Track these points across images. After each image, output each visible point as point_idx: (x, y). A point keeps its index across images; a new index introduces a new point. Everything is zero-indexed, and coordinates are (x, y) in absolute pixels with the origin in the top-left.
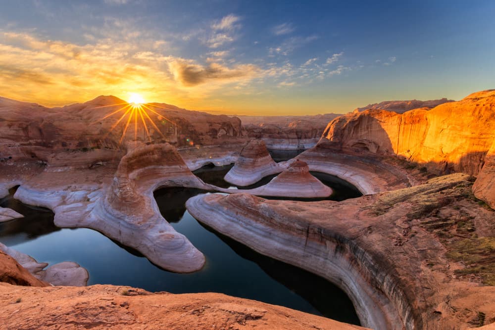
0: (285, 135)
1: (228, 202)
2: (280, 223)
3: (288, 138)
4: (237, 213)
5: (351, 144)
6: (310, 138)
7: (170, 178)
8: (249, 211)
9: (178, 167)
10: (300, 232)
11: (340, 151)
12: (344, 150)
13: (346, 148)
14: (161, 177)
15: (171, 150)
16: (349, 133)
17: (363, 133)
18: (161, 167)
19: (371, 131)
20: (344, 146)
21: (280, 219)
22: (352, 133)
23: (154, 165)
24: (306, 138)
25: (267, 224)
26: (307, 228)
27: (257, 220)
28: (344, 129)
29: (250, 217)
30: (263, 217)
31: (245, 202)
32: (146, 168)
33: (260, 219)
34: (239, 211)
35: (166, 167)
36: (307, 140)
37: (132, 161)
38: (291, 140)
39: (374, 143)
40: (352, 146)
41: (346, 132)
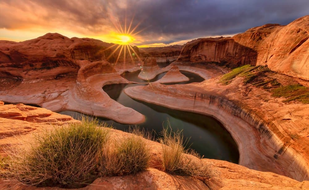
0: (160, 55)
1: (149, 88)
2: (181, 95)
3: (162, 57)
4: (156, 93)
5: (194, 57)
6: (171, 56)
7: (110, 80)
8: (163, 91)
9: (113, 73)
10: (191, 97)
11: (189, 61)
12: (191, 60)
13: (191, 59)
14: (104, 80)
15: (108, 64)
16: (193, 52)
17: (199, 51)
18: (103, 74)
19: (203, 50)
20: (190, 58)
21: (181, 93)
22: (194, 51)
23: (99, 73)
24: (170, 56)
25: (173, 96)
26: (195, 95)
27: (168, 95)
28: (190, 50)
29: (164, 94)
30: (171, 93)
31: (160, 87)
32: (95, 76)
33: (169, 94)
34: (157, 92)
35: (106, 74)
36: (171, 57)
37: (86, 72)
38: (163, 58)
39: (204, 55)
40: (194, 58)
41: (192, 51)
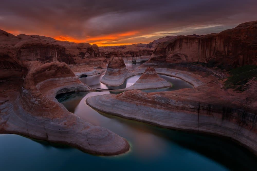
0: (124, 55)
1: (125, 97)
2: (176, 107)
3: (127, 57)
4: (137, 104)
5: (171, 57)
6: (138, 56)
7: (66, 87)
8: (147, 101)
9: (70, 78)
10: (192, 110)
11: (165, 61)
12: (167, 60)
13: (168, 59)
14: (58, 86)
15: (65, 66)
16: (169, 50)
17: (177, 50)
18: (57, 79)
19: (182, 48)
20: (166, 58)
21: (175, 103)
22: (171, 50)
23: (51, 78)
24: (136, 56)
25: (164, 109)
26: (198, 107)
27: (155, 107)
28: (166, 49)
29: (149, 106)
30: (160, 104)
31: (142, 96)
32: (46, 81)
33: (158, 106)
34: (139, 102)
35: (62, 78)
36: (138, 58)
37: (36, 76)
38: (128, 58)
39: (184, 54)
40: (171, 58)
41: (167, 50)
